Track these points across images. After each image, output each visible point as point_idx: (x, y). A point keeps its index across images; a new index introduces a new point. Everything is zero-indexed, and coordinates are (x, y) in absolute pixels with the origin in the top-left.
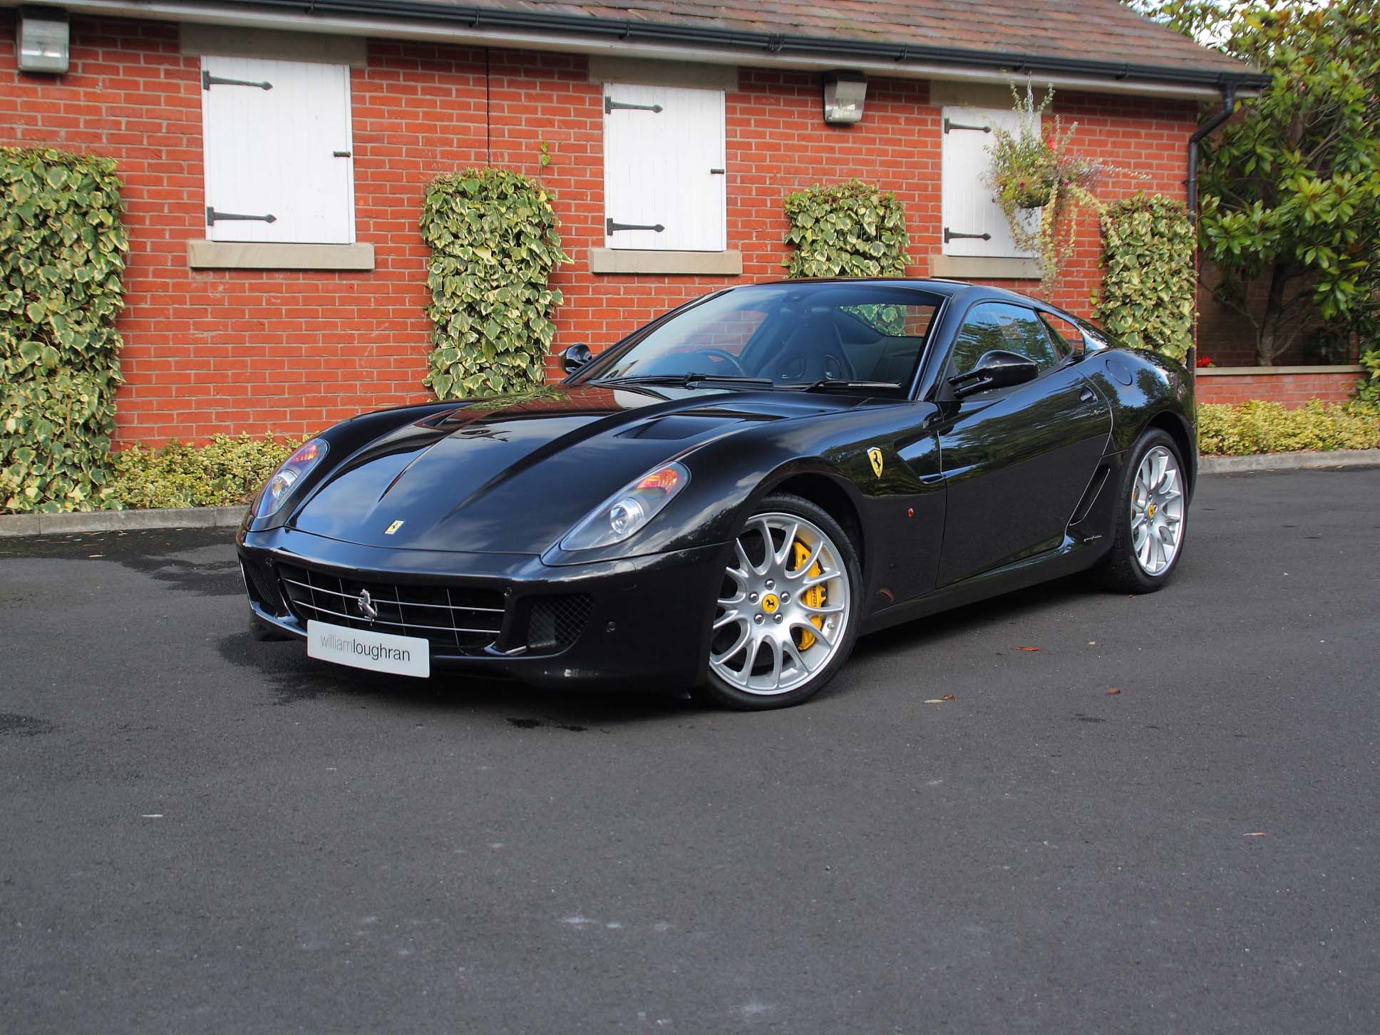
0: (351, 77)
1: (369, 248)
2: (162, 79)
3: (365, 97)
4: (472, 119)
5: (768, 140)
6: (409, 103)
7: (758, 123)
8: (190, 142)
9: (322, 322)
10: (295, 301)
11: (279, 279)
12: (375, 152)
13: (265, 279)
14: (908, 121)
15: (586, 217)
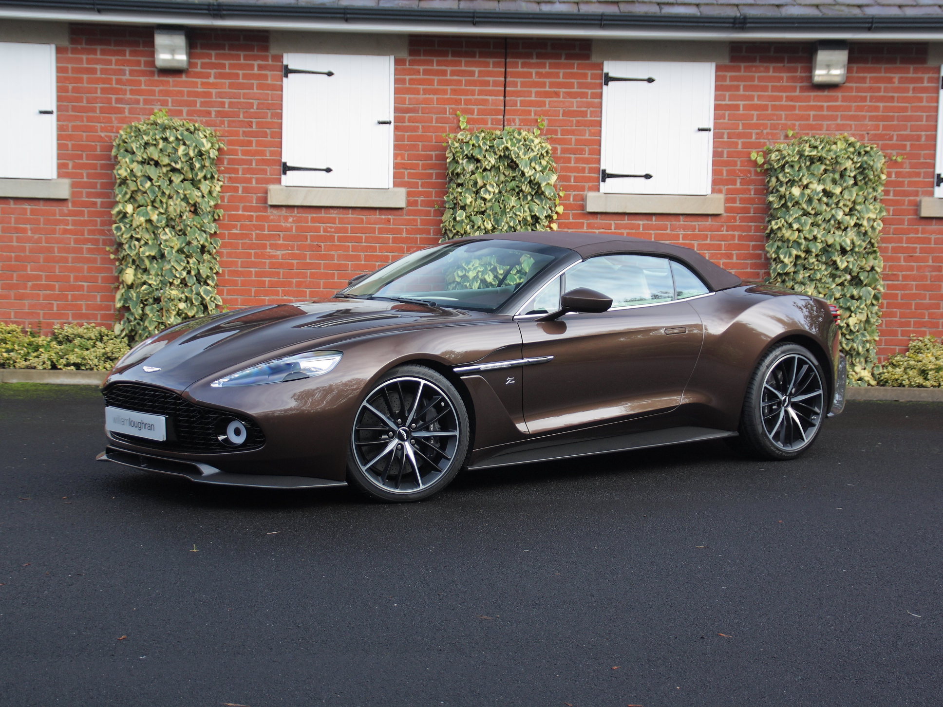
0: (395, 64)
1: (403, 191)
2: (256, 71)
3: (405, 79)
4: (490, 93)
5: (756, 102)
6: (440, 83)
7: (746, 88)
8: (273, 116)
9: (367, 246)
10: (345, 230)
11: (334, 214)
12: (411, 120)
13: (323, 214)
14: (901, 80)
15: (584, 168)
